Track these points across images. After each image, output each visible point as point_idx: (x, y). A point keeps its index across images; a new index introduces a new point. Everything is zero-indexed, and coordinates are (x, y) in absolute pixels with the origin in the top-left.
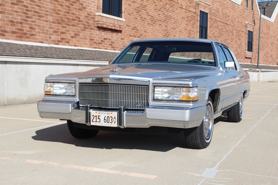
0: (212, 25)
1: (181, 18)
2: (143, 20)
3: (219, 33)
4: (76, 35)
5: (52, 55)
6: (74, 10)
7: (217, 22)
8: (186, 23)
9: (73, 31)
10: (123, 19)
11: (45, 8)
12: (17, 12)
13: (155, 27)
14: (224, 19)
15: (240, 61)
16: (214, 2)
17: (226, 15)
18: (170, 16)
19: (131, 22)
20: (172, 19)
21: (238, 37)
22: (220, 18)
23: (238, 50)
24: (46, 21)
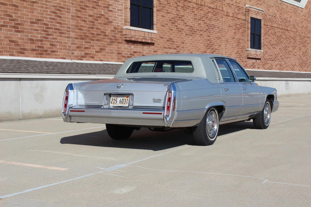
0: (267, 32)
1: (227, 26)
2: (180, 30)
3: (276, 40)
4: (101, 49)
5: (70, 71)
6: (99, 25)
7: (273, 29)
8: (234, 31)
9: (99, 46)
10: (155, 31)
11: (66, 24)
12: (36, 30)
13: (194, 38)
14: (283, 25)
15: (305, 70)
16: (269, 7)
17: (286, 20)
18: (213, 25)
19: (166, 33)
20: (216, 28)
21: (303, 44)
22: (277, 24)
23: (303, 58)
24: (68, 37)
